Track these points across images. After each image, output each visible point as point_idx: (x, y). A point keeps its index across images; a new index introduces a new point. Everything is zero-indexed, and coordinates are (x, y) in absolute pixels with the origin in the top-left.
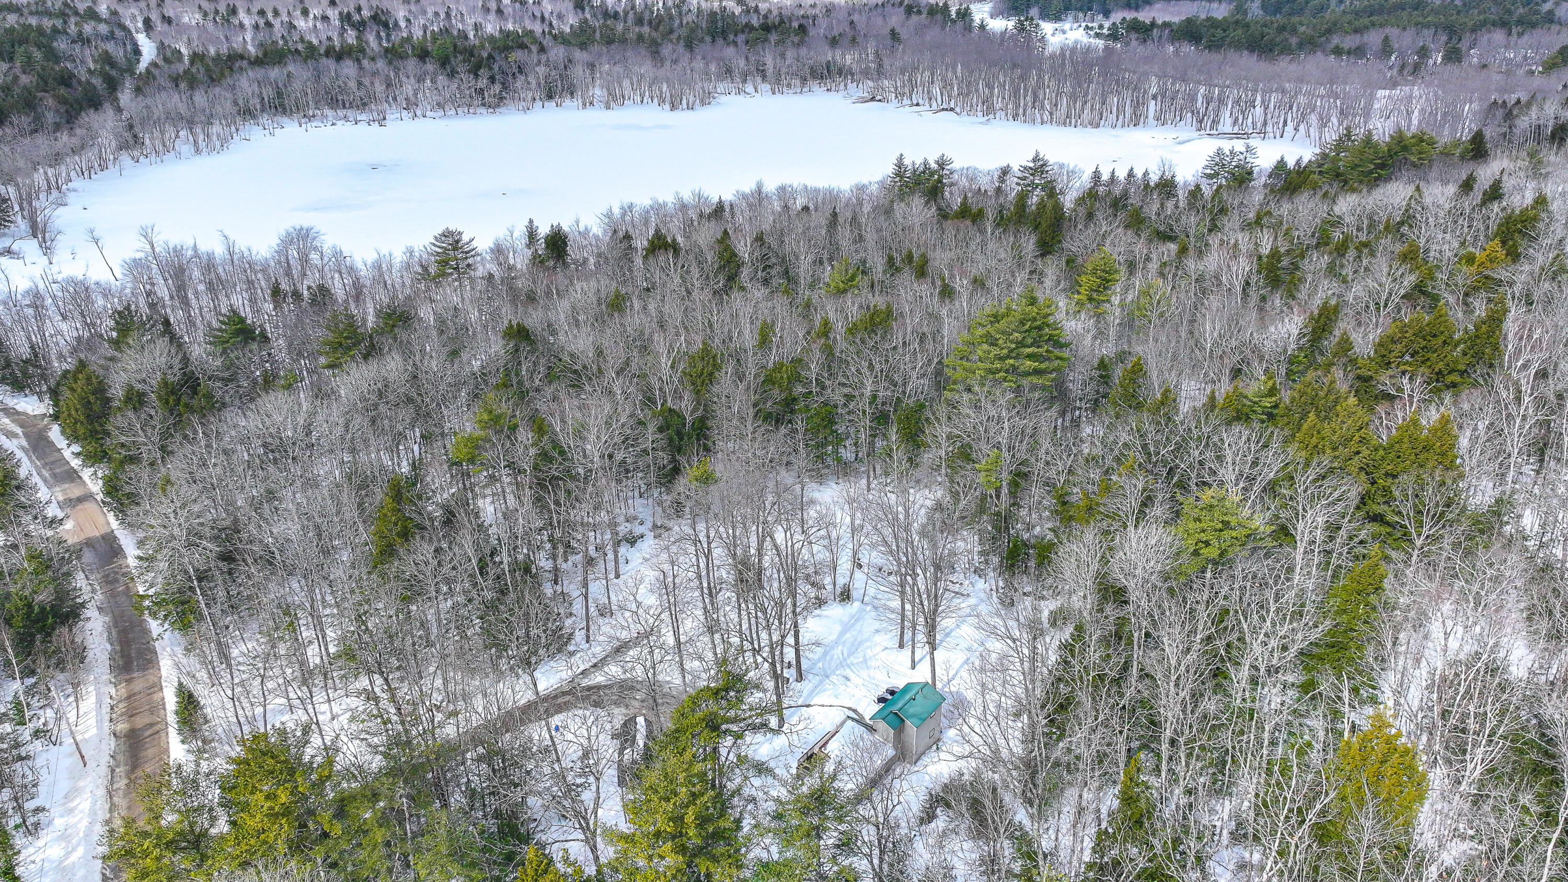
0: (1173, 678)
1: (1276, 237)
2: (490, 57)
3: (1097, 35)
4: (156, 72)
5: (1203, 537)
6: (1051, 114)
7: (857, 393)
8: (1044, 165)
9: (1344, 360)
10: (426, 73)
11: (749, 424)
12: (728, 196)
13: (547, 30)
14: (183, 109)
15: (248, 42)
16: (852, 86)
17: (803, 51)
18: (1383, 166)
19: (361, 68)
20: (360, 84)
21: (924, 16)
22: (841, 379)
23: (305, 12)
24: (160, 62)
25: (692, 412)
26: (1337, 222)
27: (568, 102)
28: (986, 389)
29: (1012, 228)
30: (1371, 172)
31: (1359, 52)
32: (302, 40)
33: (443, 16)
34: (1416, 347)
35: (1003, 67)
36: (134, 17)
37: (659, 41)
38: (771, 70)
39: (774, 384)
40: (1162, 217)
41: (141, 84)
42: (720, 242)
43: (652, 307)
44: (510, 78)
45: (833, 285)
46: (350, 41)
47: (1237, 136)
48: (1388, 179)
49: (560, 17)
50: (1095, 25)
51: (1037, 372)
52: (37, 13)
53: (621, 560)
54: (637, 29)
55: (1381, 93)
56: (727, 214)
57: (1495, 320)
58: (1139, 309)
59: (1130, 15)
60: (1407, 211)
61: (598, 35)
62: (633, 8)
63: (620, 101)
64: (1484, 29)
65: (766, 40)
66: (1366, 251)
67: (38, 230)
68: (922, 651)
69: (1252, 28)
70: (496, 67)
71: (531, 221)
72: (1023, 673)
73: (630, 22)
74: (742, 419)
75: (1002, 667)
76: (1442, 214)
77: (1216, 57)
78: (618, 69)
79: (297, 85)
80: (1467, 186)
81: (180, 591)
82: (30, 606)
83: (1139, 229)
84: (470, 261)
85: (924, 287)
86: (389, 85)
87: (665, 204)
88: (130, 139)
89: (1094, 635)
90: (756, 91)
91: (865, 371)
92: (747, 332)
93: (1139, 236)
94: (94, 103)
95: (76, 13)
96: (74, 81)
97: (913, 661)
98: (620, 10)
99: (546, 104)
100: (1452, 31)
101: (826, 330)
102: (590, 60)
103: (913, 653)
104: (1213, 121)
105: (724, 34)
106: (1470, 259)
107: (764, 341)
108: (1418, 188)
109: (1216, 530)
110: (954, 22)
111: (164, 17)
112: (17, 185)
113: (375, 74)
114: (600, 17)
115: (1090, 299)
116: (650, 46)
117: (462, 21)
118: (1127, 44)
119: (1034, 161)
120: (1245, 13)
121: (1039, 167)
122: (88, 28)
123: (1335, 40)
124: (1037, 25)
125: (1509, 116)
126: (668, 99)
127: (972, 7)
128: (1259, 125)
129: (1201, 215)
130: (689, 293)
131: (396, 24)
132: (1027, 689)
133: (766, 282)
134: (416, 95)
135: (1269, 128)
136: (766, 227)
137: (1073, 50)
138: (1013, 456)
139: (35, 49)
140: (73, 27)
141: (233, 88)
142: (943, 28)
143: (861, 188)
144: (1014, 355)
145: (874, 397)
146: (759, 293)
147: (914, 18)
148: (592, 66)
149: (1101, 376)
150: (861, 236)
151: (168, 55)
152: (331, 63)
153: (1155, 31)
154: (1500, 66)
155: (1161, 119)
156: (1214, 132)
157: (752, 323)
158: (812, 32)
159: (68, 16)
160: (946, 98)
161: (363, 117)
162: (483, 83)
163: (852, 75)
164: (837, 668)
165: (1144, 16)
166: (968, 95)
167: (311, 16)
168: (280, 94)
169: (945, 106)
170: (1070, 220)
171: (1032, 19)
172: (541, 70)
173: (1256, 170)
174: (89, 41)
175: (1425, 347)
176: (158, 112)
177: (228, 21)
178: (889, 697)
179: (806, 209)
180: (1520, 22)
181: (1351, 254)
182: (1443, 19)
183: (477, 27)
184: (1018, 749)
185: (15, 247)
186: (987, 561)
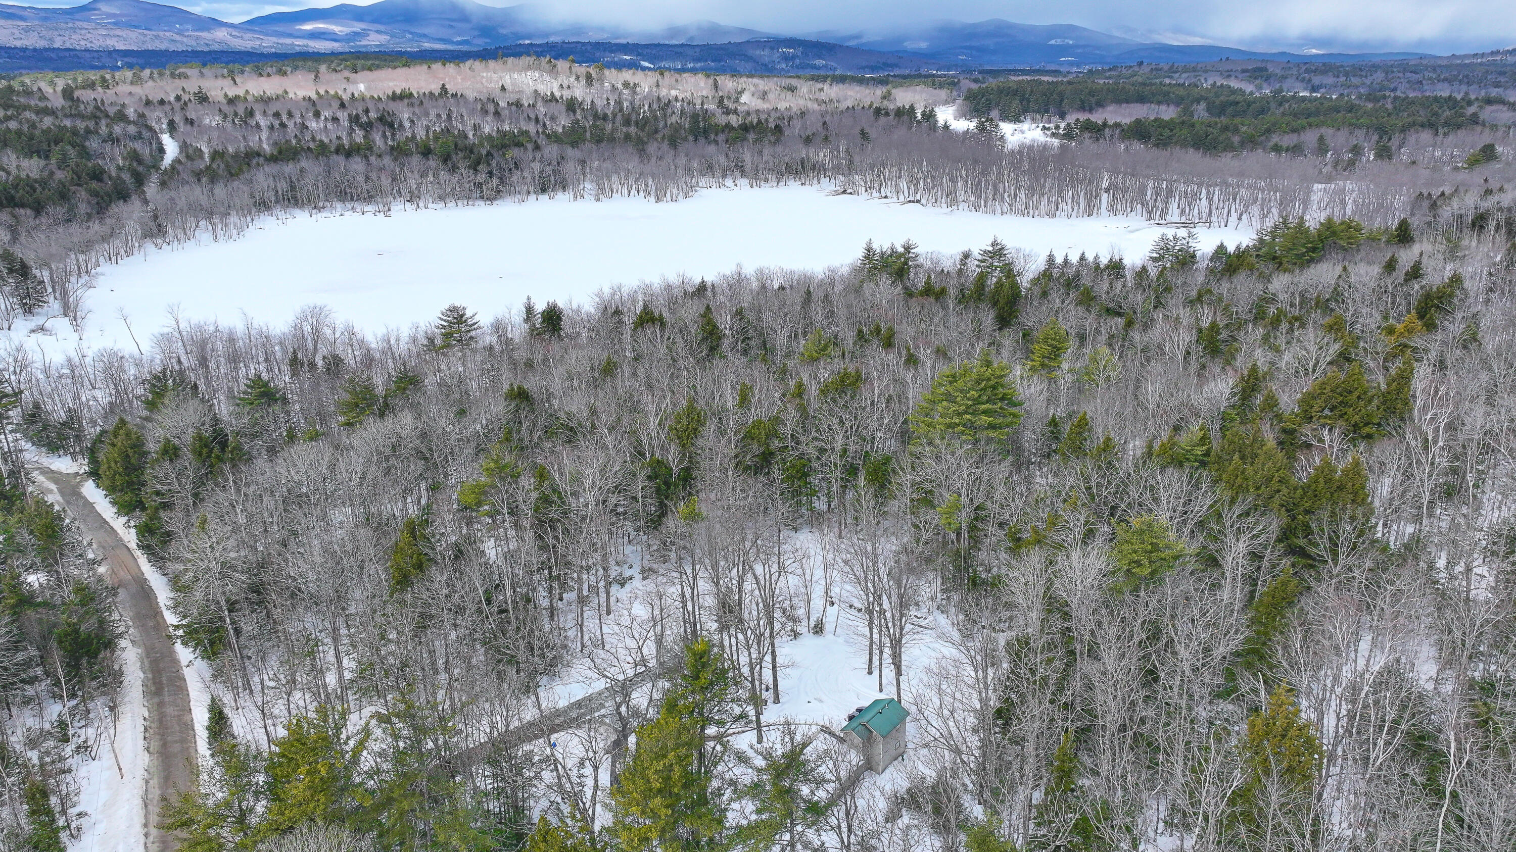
1: (1215, 313)
2: (489, 154)
3: (1053, 135)
4: (180, 168)
5: (1135, 557)
6: (1010, 205)
7: (828, 447)
8: (1002, 248)
9: (1271, 415)
10: (429, 168)
11: (730, 472)
12: (710, 278)
13: (541, 131)
14: (204, 200)
15: (264, 142)
16: (825, 181)
17: (779, 149)
18: (1314, 250)
19: (369, 164)
20: (367, 178)
21: (892, 117)
22: (814, 434)
23: (317, 114)
24: (183, 160)
25: (678, 465)
26: (1273, 300)
27: (560, 196)
28: (946, 441)
29: (972, 305)
30: (1303, 255)
31: (1296, 150)
32: (313, 139)
33: (444, 117)
34: (1334, 402)
35: (965, 164)
36: (159, 120)
37: (645, 139)
38: (749, 166)
39: (753, 439)
40: (1111, 295)
41: (166, 178)
42: (703, 316)
43: (641, 372)
44: (507, 173)
45: (806, 354)
46: (358, 140)
47: (1184, 225)
48: (1319, 261)
49: (553, 118)
50: (1052, 125)
51: (992, 427)
52: (71, 115)
53: (612, 600)
54: (625, 130)
55: (1316, 186)
56: (709, 293)
57: (1405, 378)
58: (1088, 374)
59: (1083, 117)
60: (1335, 289)
61: (588, 134)
62: (621, 110)
63: (609, 194)
64: (1412, 130)
65: (745, 139)
66: (1297, 324)
67: (69, 310)
68: (889, 675)
69: (1198, 127)
70: (494, 163)
71: (529, 298)
73: (617, 124)
74: (724, 471)
76: (1368, 292)
77: (1161, 154)
78: (608, 165)
79: (309, 180)
80: (1390, 266)
81: (211, 621)
82: (77, 632)
83: (1089, 305)
84: (473, 333)
85: (891, 356)
86: (393, 180)
87: (651, 285)
88: (154, 228)
89: (1039, 643)
90: (735, 185)
91: (836, 427)
92: (728, 394)
93: (1090, 312)
94: (123, 196)
95: (107, 116)
96: (105, 176)
97: (881, 685)
98: (609, 113)
99: (540, 197)
100: (1383, 131)
101: (800, 391)
102: (582, 157)
103: (881, 677)
104: (1162, 212)
105: (705, 133)
106: (1391, 331)
107: (744, 400)
108: (1345, 269)
109: (1146, 552)
110: (919, 122)
111: (187, 119)
112: (51, 269)
113: (381, 169)
114: (590, 118)
115: (1043, 365)
116: (637, 144)
117: (462, 122)
118: (1081, 143)
119: (993, 245)
120: (1192, 115)
121: (997, 252)
122: (117, 129)
123: (1275, 139)
124: (997, 126)
125: (1434, 206)
126: (653, 192)
127: (936, 109)
128: (1204, 215)
129: (1147, 294)
130: (674, 361)
131: (401, 125)
133: (745, 352)
134: (418, 188)
135: (1214, 219)
136: (745, 305)
137: (1031, 148)
138: (972, 500)
139: (70, 147)
140: (104, 128)
141: (251, 181)
142: (910, 128)
143: (833, 271)
144: (971, 411)
145: (845, 451)
146: (739, 361)
147: (883, 120)
148: (583, 162)
149: (1052, 432)
150: (833, 312)
151: (189, 153)
152: (341, 159)
153: (1107, 130)
154: (1429, 163)
155: (1113, 210)
156: (1163, 222)
157: (733, 387)
158: (787, 132)
159: (100, 119)
160: (912, 191)
161: (369, 208)
162: (481, 177)
163: (825, 170)
165: (1097, 117)
166: (933, 188)
167: (323, 118)
168: (293, 188)
169: (911, 198)
170: (1026, 298)
171: (992, 120)
172: (536, 166)
173: (1198, 254)
174: (118, 140)
175: (1342, 402)
176: (182, 203)
177: (246, 122)
178: (857, 714)
179: (782, 288)
180: (1447, 124)
181: (1284, 326)
182: (1375, 121)
183: (475, 127)
185: (48, 325)
186: (948, 598)
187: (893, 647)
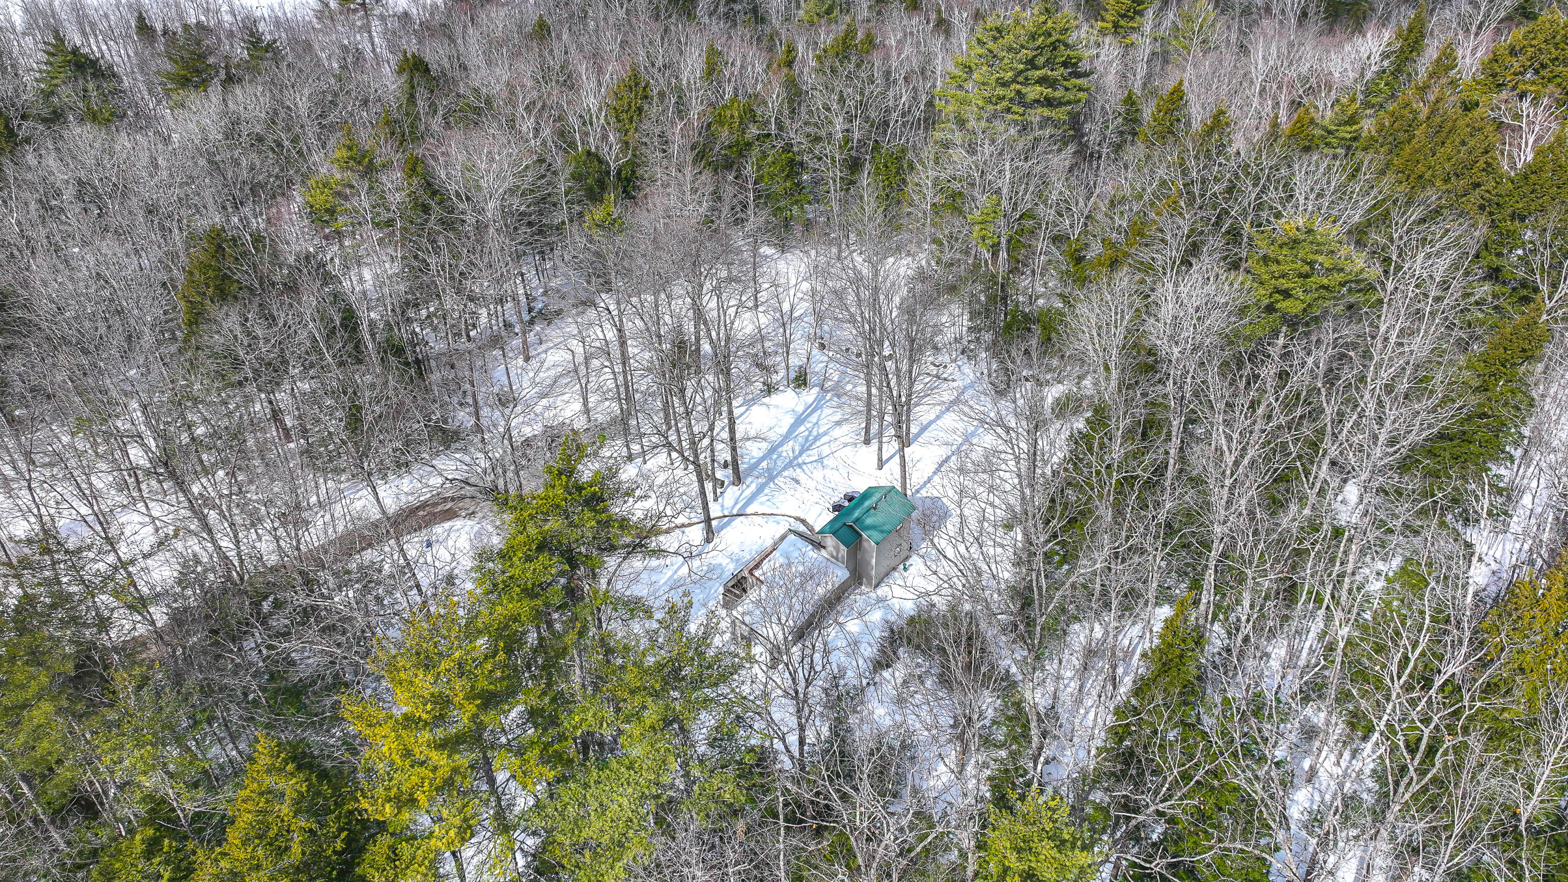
0: (1228, 482)
5: (1284, 284)
7: (823, 133)
11: (689, 168)
22: (804, 117)
25: (618, 159)
28: (984, 123)
34: (1545, 58)
39: (723, 124)
45: (805, 18)
51: (1049, 103)
58: (1176, 37)
68: (891, 447)
72: (1019, 476)
74: (682, 166)
75: (989, 465)
85: (915, 20)
89: (1120, 424)
97: (880, 459)
101: (790, 58)
103: (880, 449)
107: (715, 71)
109: (1301, 275)
115: (1116, 26)
132: (1023, 498)
138: (1016, 203)
144: (1020, 79)
145: (847, 140)
149: (1129, 113)
164: (785, 468)
175: (1557, 59)
178: (846, 504)
184: (1007, 573)
186: (978, 339)
187: (897, 413)
